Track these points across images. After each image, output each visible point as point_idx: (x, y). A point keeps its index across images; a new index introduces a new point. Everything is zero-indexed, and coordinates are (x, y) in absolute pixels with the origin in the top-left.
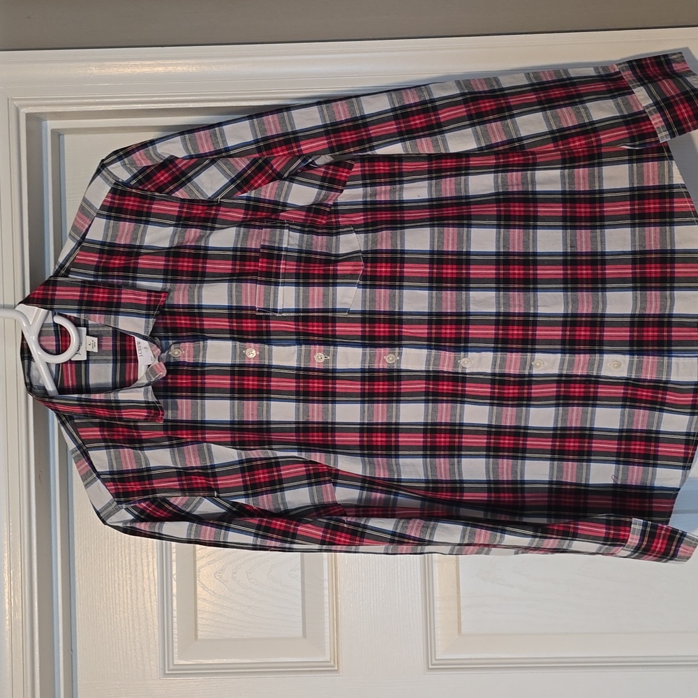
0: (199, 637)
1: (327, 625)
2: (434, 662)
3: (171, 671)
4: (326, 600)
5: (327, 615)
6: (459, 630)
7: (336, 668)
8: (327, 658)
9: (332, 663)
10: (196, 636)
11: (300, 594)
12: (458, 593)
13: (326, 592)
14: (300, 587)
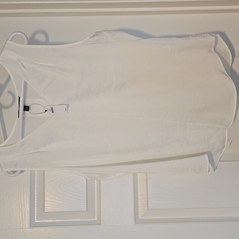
0: (45, 211)
1: (96, 206)
2: (138, 220)
3: (33, 225)
4: (96, 196)
5: (96, 202)
6: (148, 207)
7: (100, 223)
8: (96, 219)
9: (98, 221)
10: (44, 210)
11: (85, 193)
12: (147, 192)
13: (96, 193)
14: (85, 191)
